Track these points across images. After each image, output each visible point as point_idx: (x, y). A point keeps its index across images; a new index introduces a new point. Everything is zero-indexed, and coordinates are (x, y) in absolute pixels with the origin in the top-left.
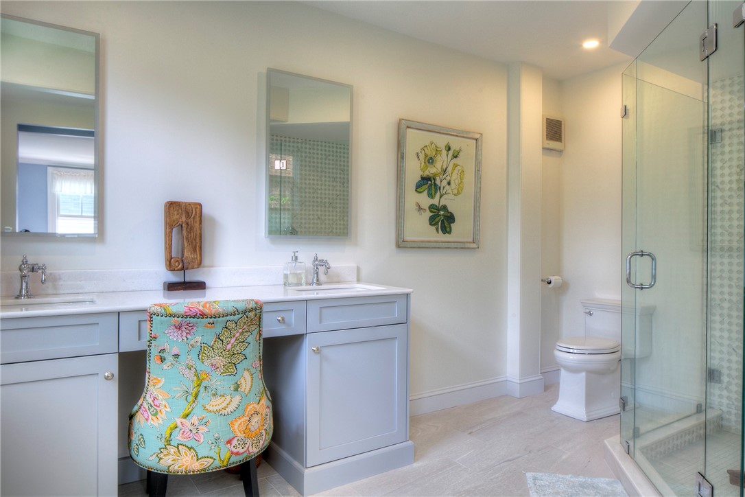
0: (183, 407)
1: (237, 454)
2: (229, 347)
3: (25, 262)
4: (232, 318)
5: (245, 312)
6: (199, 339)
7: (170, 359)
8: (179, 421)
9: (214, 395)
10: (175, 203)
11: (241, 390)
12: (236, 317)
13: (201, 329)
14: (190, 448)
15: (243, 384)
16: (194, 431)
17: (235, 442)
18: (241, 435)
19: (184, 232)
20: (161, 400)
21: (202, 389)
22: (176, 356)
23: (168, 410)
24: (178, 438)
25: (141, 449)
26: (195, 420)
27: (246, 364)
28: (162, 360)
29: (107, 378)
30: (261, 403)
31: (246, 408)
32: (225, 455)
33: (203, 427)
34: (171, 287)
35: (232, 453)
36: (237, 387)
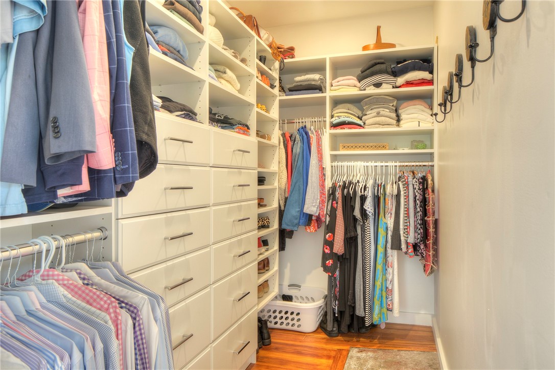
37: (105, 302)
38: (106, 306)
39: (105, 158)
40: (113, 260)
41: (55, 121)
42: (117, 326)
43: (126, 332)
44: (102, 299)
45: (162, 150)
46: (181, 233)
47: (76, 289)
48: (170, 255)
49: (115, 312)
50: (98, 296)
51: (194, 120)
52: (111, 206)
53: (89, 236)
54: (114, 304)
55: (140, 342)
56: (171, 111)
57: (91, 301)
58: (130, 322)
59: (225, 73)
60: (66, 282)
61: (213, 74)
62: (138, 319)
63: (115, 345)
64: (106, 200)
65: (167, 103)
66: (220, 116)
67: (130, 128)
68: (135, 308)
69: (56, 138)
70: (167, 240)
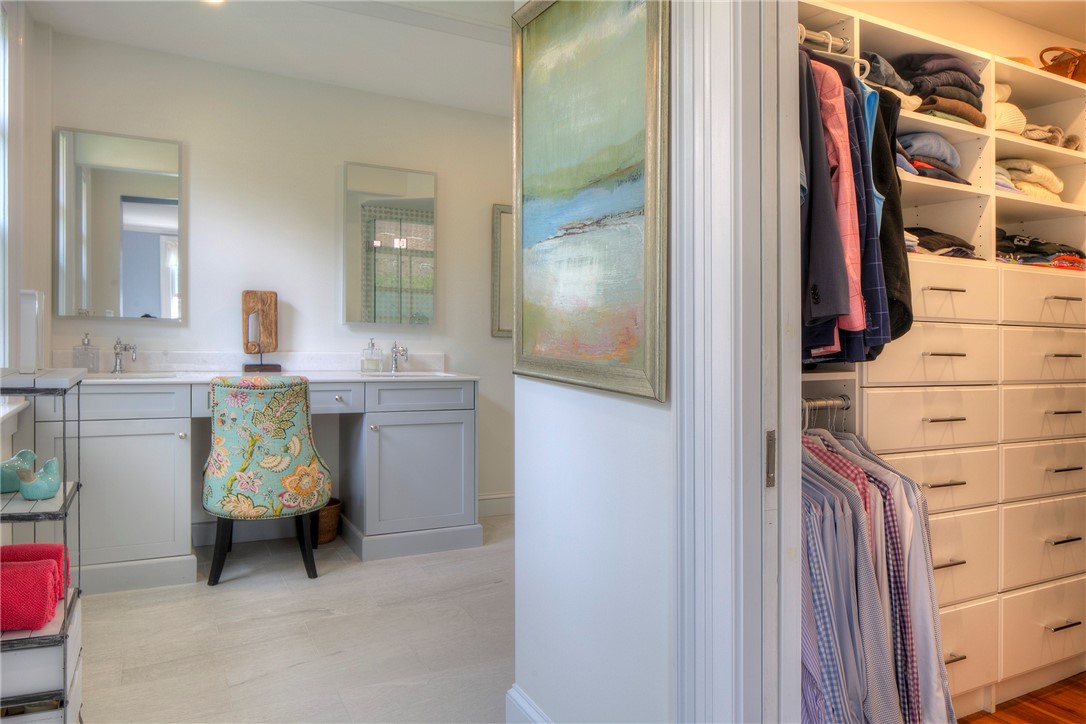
0: (241, 462)
1: (289, 507)
2: (278, 414)
3: (119, 343)
4: (279, 390)
5: (291, 386)
6: (252, 406)
7: (229, 423)
8: (238, 474)
9: (266, 454)
10: (252, 292)
11: (291, 451)
12: (283, 390)
13: (253, 398)
14: (247, 498)
15: (293, 447)
16: (251, 484)
17: (286, 496)
18: (292, 491)
19: (260, 318)
20: (223, 457)
21: (256, 448)
22: (234, 420)
23: (229, 464)
24: (237, 488)
25: (209, 498)
26: (251, 474)
27: (293, 430)
28: (223, 422)
29: (181, 437)
30: (312, 466)
31: (296, 469)
32: (278, 506)
33: (258, 481)
34: (249, 368)
35: (284, 505)
36: (287, 450)
37: (852, 471)
38: (853, 476)
39: (857, 319)
40: (857, 433)
41: (815, 288)
42: (865, 499)
43: (875, 507)
44: (848, 468)
45: (919, 304)
46: (948, 417)
47: (821, 454)
48: (930, 444)
49: (863, 484)
50: (845, 464)
51: (969, 258)
52: (854, 371)
53: (830, 402)
54: (861, 475)
55: (891, 524)
56: (932, 250)
57: (837, 468)
58: (880, 499)
59: (1029, 171)
60: (810, 445)
61: (1006, 179)
62: (888, 497)
63: (863, 516)
64: (848, 364)
65: (926, 238)
66: (1023, 241)
67: (881, 287)
68: (885, 485)
69: (816, 303)
70: (926, 423)
